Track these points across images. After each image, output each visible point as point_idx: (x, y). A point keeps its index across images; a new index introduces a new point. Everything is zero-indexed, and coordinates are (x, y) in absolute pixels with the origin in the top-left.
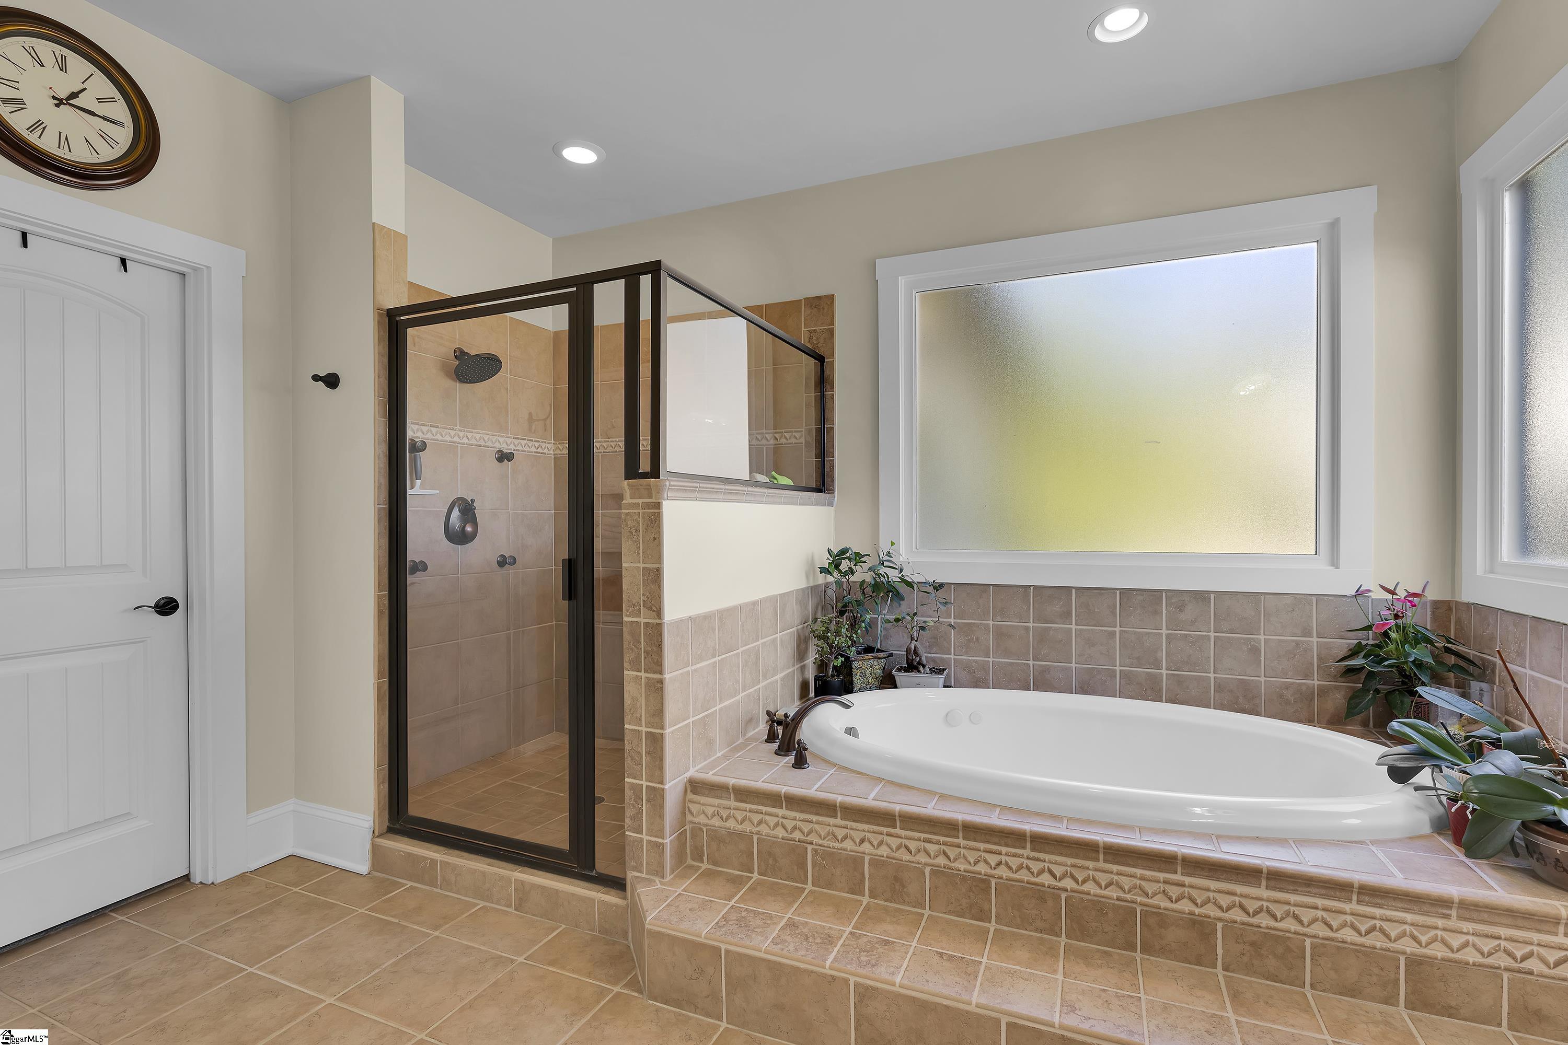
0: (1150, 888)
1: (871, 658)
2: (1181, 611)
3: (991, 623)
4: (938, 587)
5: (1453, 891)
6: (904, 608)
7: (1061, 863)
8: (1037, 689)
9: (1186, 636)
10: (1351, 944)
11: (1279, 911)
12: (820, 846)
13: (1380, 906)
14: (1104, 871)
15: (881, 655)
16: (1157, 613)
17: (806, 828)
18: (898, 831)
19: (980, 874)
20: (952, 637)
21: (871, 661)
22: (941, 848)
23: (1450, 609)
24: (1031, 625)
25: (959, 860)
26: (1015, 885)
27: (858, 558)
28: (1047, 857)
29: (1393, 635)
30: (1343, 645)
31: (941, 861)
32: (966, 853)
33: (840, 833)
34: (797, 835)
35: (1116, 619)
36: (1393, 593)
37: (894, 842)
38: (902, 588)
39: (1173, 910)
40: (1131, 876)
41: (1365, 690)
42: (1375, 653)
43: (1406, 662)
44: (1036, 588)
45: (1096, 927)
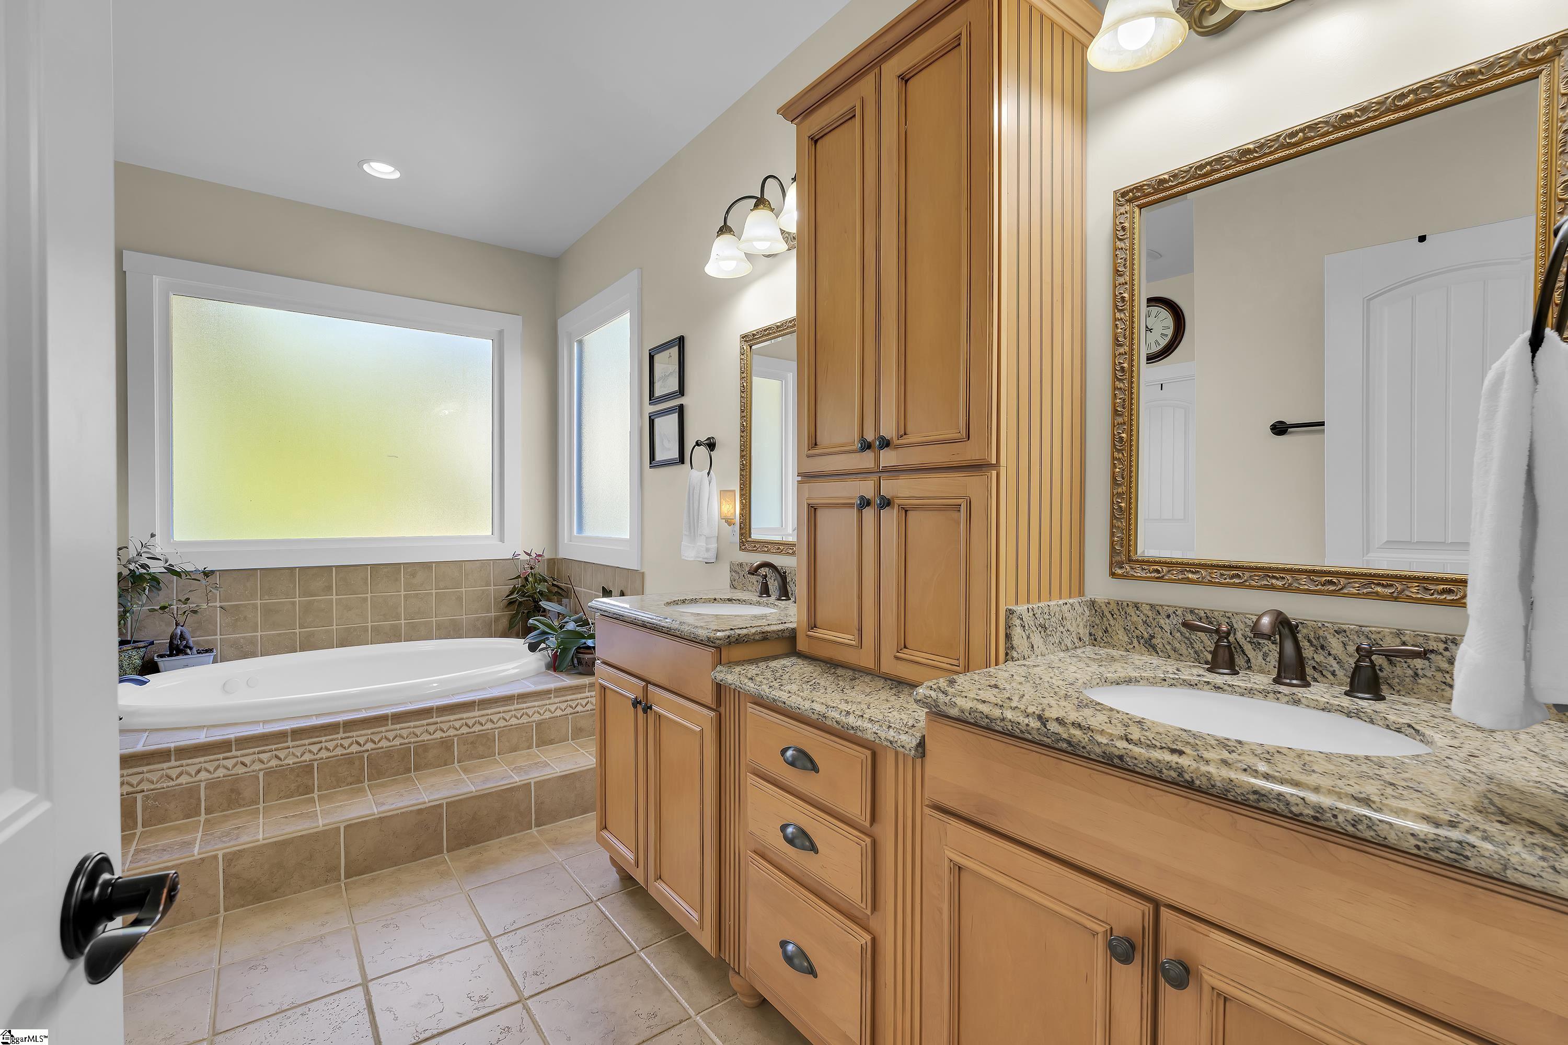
0: (418, 731)
1: (130, 648)
2: (414, 577)
3: (259, 602)
5: (552, 686)
7: (361, 735)
8: (303, 649)
9: (417, 594)
10: (515, 725)
11: (483, 720)
12: (152, 790)
13: (525, 702)
14: (392, 730)
15: (142, 644)
16: (397, 580)
17: (135, 780)
18: (233, 753)
19: (306, 761)
20: (218, 619)
21: (129, 652)
22: (273, 754)
23: (555, 562)
24: (297, 600)
25: (289, 757)
26: (332, 761)
28: (354, 734)
29: (530, 579)
30: (507, 589)
31: (273, 763)
32: (294, 751)
33: (175, 773)
34: (128, 789)
35: (368, 588)
36: (529, 555)
37: (230, 763)
39: (432, 740)
40: (408, 728)
41: (517, 613)
42: (521, 591)
43: (535, 593)
44: (302, 569)
45: (387, 767)
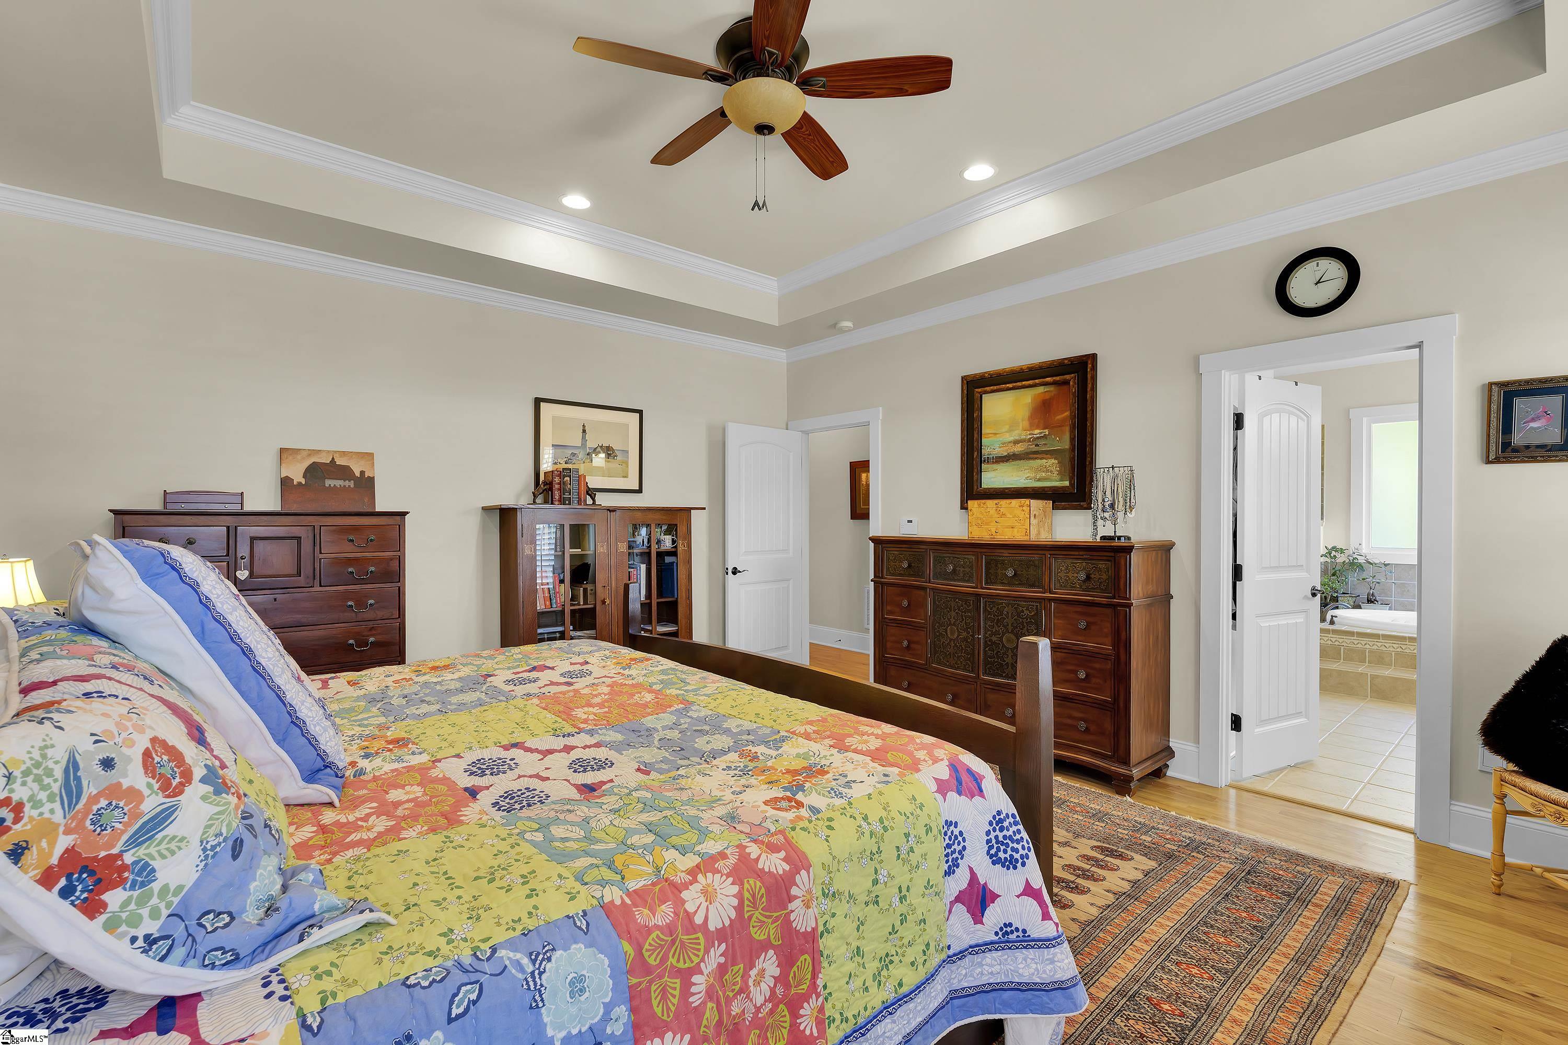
4: (1386, 565)
6: (1364, 575)
17: (1341, 640)
18: (1381, 640)
20: (1394, 588)
27: (1342, 551)
31: (1399, 650)
33: (1356, 642)
34: (1337, 643)
37: (1379, 644)
38: (1366, 566)
